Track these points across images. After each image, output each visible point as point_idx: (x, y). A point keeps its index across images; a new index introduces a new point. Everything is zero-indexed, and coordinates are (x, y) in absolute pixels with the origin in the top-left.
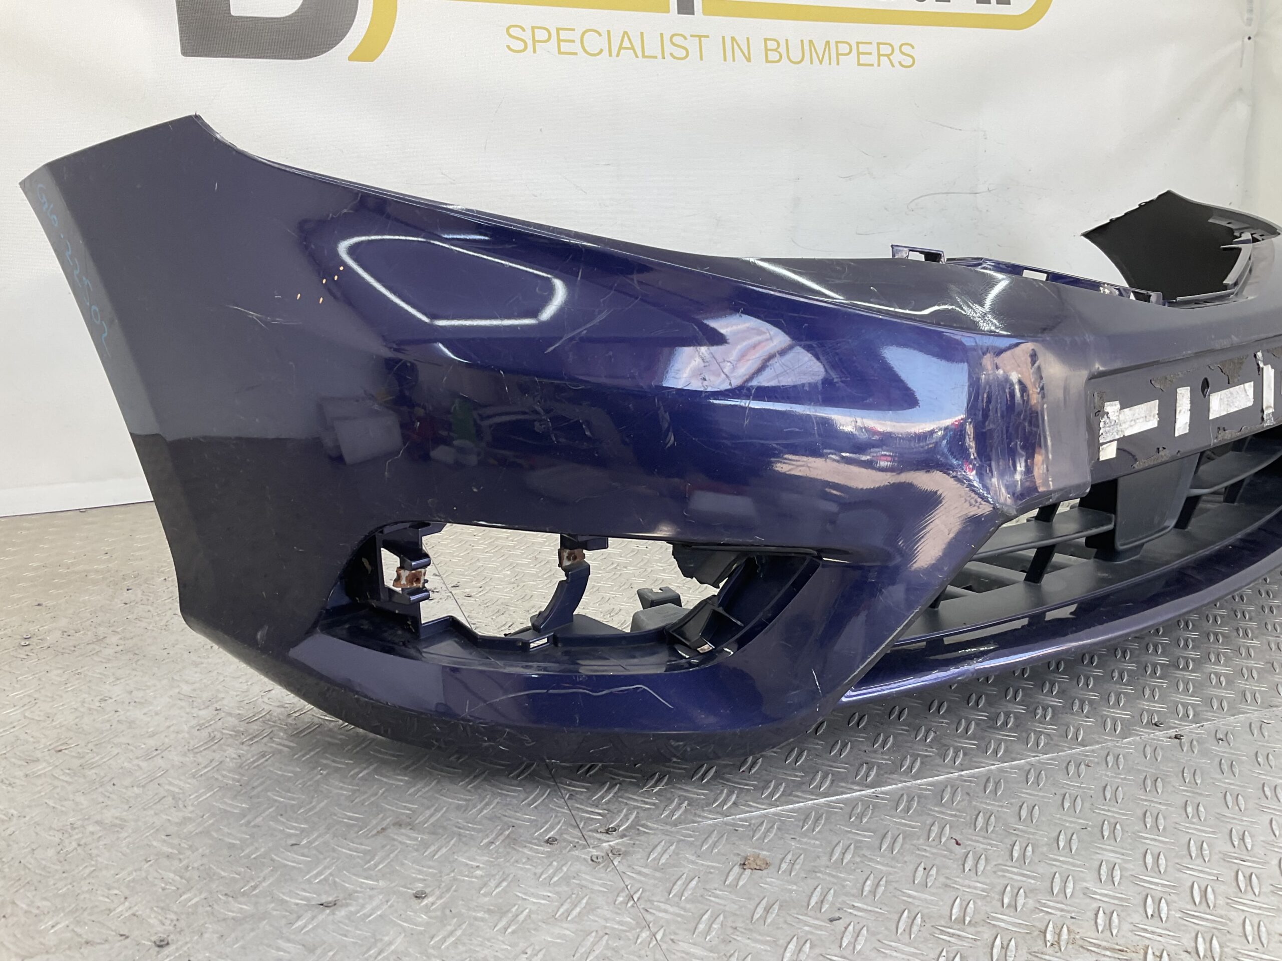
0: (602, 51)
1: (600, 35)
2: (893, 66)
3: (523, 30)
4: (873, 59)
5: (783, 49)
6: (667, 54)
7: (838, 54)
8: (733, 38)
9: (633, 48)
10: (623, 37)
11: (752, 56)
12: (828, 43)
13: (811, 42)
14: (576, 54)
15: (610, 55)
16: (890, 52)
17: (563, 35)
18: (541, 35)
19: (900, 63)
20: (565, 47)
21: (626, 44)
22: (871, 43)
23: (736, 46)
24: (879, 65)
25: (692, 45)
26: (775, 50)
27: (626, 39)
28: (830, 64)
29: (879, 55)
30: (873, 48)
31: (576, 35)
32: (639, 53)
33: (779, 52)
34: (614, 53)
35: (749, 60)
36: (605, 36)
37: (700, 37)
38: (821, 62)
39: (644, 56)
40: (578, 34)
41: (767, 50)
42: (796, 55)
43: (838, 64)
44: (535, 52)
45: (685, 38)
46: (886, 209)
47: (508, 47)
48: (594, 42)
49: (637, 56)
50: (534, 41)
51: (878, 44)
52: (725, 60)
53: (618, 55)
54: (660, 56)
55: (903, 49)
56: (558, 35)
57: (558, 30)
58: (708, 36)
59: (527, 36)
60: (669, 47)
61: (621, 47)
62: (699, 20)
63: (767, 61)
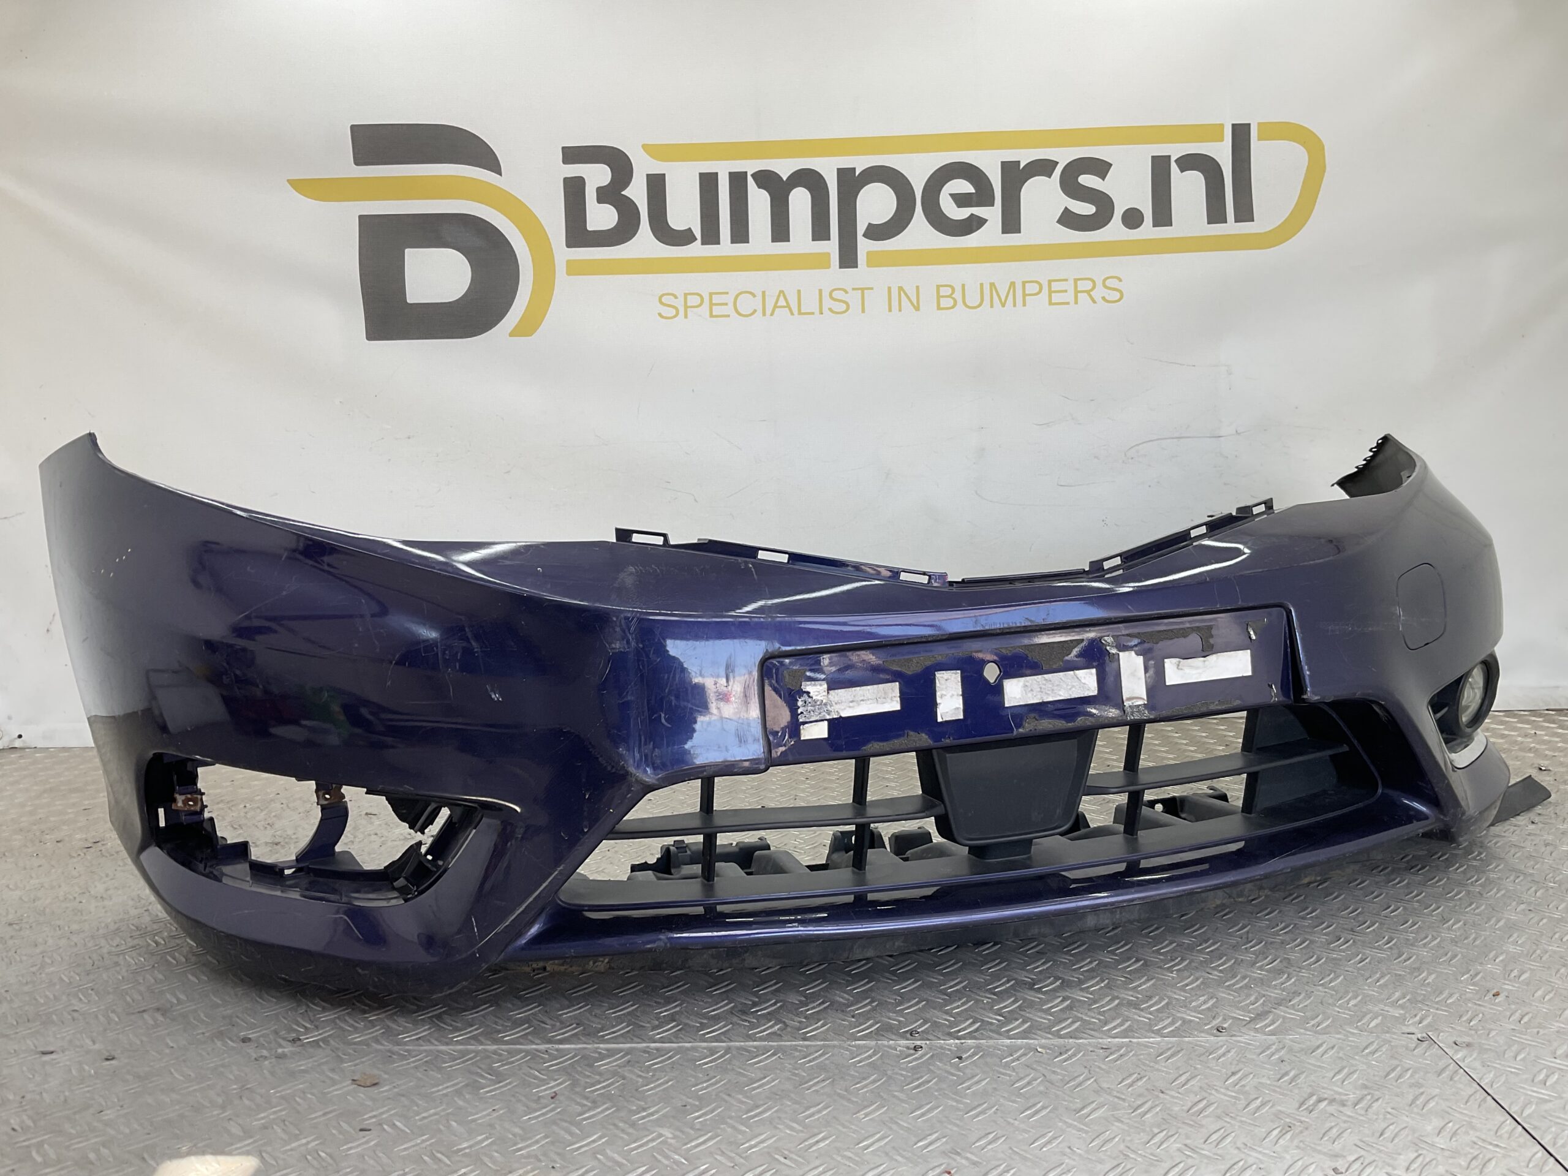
0: (755, 311)
1: (754, 296)
2: (1094, 302)
3: (676, 297)
4: (1069, 297)
5: (958, 295)
7: (1025, 295)
8: (901, 289)
9: (788, 306)
10: (779, 296)
11: (921, 304)
12: (1013, 284)
13: (992, 285)
14: (729, 316)
15: (764, 314)
16: (1090, 288)
17: (716, 299)
18: (693, 300)
19: (1103, 298)
20: (717, 310)
21: (782, 302)
22: (1066, 280)
23: (903, 296)
24: (1076, 303)
25: (854, 298)
26: (949, 296)
27: (782, 298)
28: (1015, 305)
29: (1077, 292)
30: (1069, 286)
31: (730, 299)
32: (795, 311)
33: (953, 298)
34: (768, 312)
35: (917, 309)
37: (863, 290)
38: (1003, 305)
39: (800, 313)
41: (939, 297)
42: (973, 298)
43: (1024, 305)
44: (686, 317)
45: (846, 292)
46: (1096, 457)
47: (660, 315)
49: (792, 314)
50: (686, 307)
51: (1076, 280)
52: (890, 310)
53: (772, 314)
54: (817, 312)
55: (1108, 282)
56: (711, 299)
57: (711, 294)
58: (872, 289)
59: (679, 303)
60: (827, 303)
61: (776, 306)
62: (862, 273)
63: (939, 308)
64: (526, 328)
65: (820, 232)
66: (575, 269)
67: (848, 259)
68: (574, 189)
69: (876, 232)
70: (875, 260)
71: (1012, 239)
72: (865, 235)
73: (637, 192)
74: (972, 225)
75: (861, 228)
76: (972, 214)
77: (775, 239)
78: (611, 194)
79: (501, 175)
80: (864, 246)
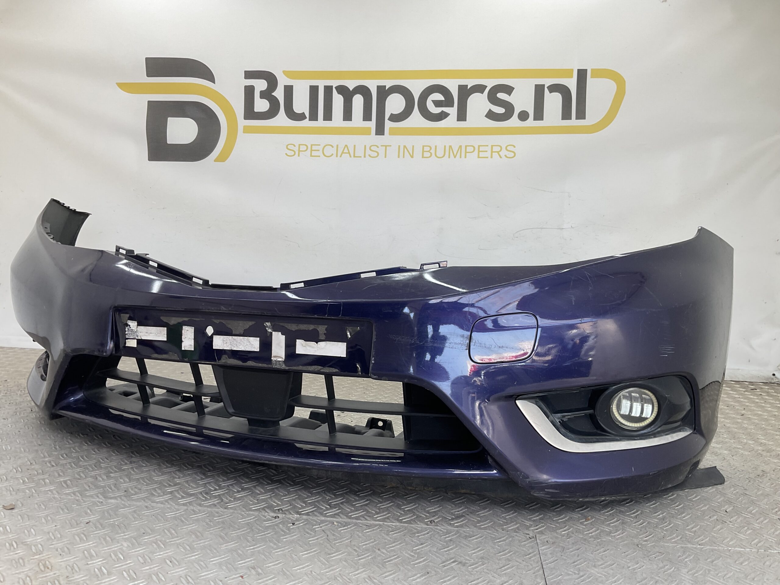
0: (333, 154)
1: (333, 147)
2: (501, 157)
3: (295, 146)
4: (488, 154)
5: (433, 151)
6: (367, 155)
7: (466, 152)
8: (405, 147)
9: (349, 153)
10: (345, 148)
11: (414, 155)
12: (461, 147)
13: (450, 147)
14: (319, 156)
15: (337, 156)
16: (499, 150)
17: (314, 148)
18: (303, 148)
19: (506, 156)
20: (314, 153)
21: (346, 151)
22: (487, 146)
23: (405, 150)
24: (492, 157)
25: (381, 151)
26: (429, 151)
27: (346, 148)
28: (461, 157)
29: (492, 152)
30: (489, 149)
32: (352, 155)
33: (430, 152)
34: (339, 155)
35: (412, 157)
36: (335, 148)
37: (386, 146)
38: (455, 157)
39: (354, 156)
40: (322, 147)
41: (423, 151)
42: (440, 153)
43: (465, 157)
44: (299, 156)
45: (378, 147)
46: (499, 236)
47: (286, 154)
48: (329, 151)
49: (351, 157)
50: (299, 151)
51: (492, 146)
52: (399, 157)
53: (341, 157)
54: (362, 155)
55: (508, 148)
56: (311, 147)
57: (312, 145)
58: (391, 146)
59: (296, 149)
60: (368, 152)
61: (343, 153)
62: (386, 138)
63: (423, 157)
64: (222, 158)
65: (367, 117)
66: (247, 130)
67: (380, 130)
68: (249, 91)
69: (395, 118)
70: (393, 132)
71: (462, 124)
72: (389, 119)
73: (279, 94)
74: (443, 116)
75: (387, 116)
76: (442, 111)
77: (345, 119)
78: (267, 95)
79: (215, 83)
80: (388, 124)
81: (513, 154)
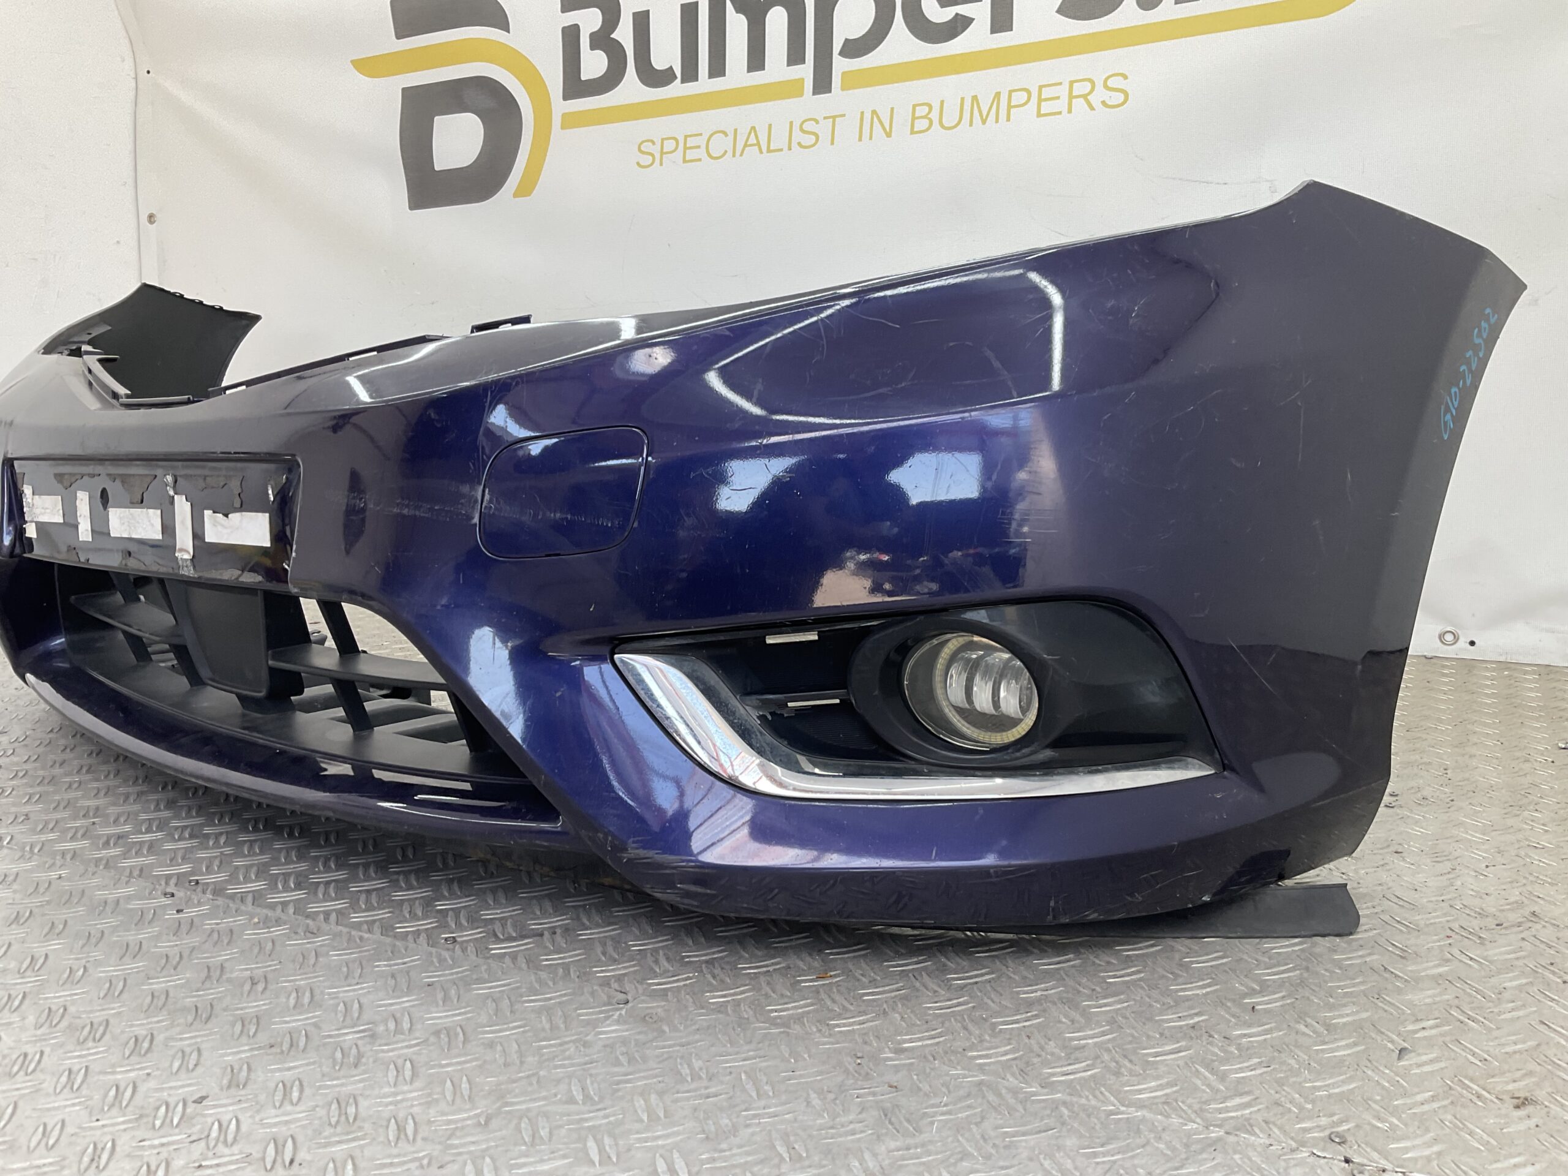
0: (726, 152)
1: (726, 135)
2: (1092, 108)
3: (654, 143)
4: (1062, 105)
5: (934, 115)
6: (794, 145)
7: (1010, 107)
8: (874, 112)
9: (758, 144)
10: (750, 133)
11: (893, 129)
12: (998, 95)
13: (975, 98)
14: (700, 160)
15: (734, 156)
16: (1087, 91)
17: (690, 142)
19: (1103, 103)
20: (690, 155)
21: (752, 140)
22: (1061, 84)
23: (875, 119)
24: (1070, 111)
25: (824, 129)
26: (926, 117)
27: (753, 134)
28: (997, 121)
29: (1071, 97)
30: (1063, 91)
31: (701, 141)
32: (764, 149)
33: (929, 119)
34: (738, 153)
35: (889, 135)
36: (731, 137)
37: (834, 117)
38: (984, 122)
39: (769, 151)
40: (705, 137)
41: (914, 118)
42: (951, 118)
43: (1008, 119)
44: (661, 164)
45: (817, 122)
47: (638, 164)
48: (719, 145)
49: (761, 152)
50: (662, 153)
51: (1071, 83)
53: (741, 155)
54: (786, 148)
55: (1110, 83)
56: (685, 143)
57: (686, 137)
58: (844, 115)
59: (656, 150)
60: (797, 136)
61: (746, 145)
62: (837, 97)
63: (912, 132)
64: (525, 189)
65: (795, 56)
66: (571, 121)
67: (822, 83)
68: (571, 35)
69: (855, 48)
70: (853, 81)
71: (1004, 39)
72: (841, 53)
73: (624, 34)
74: (960, 25)
75: (837, 46)
76: (957, 14)
77: (750, 69)
78: (603, 40)
79: (509, 32)
80: (840, 65)
81: (1122, 97)
